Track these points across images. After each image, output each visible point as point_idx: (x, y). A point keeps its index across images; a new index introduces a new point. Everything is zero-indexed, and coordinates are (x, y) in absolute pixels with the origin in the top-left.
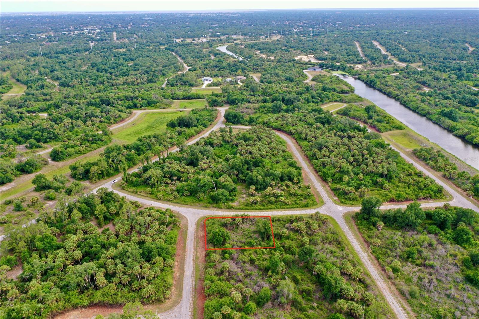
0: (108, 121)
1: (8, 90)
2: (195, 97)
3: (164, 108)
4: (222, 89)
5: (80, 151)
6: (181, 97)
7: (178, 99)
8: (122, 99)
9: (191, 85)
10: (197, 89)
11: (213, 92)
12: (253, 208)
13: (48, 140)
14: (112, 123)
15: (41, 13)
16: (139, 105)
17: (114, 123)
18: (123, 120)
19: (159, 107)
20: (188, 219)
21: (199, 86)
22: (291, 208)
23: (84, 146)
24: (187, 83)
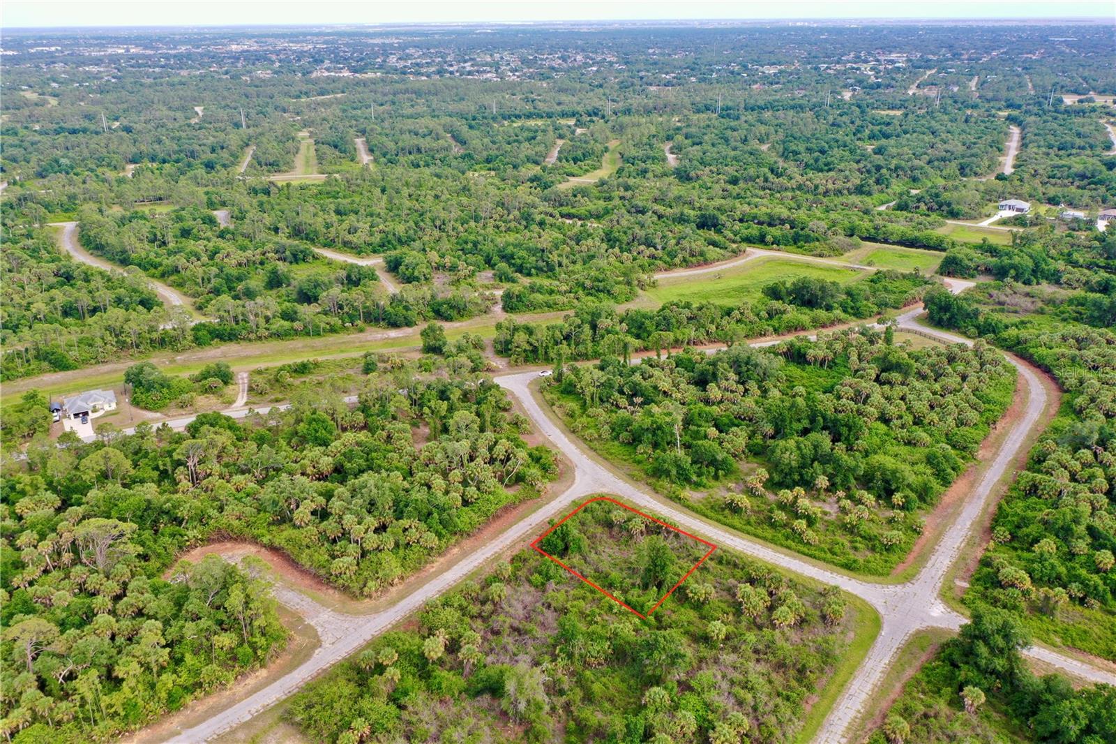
0: (668, 259)
1: (587, 171)
2: (932, 243)
3: (820, 256)
4: (1015, 236)
5: (555, 304)
6: (894, 238)
7: (886, 241)
8: (761, 219)
9: (954, 215)
10: (961, 226)
11: (984, 240)
12: (721, 517)
13: (533, 271)
14: (675, 265)
15: (830, 21)
16: (769, 238)
17: (680, 266)
18: (706, 262)
19: (811, 252)
20: (574, 486)
21: (975, 218)
22: (810, 556)
23: (572, 295)
24: (945, 208)
